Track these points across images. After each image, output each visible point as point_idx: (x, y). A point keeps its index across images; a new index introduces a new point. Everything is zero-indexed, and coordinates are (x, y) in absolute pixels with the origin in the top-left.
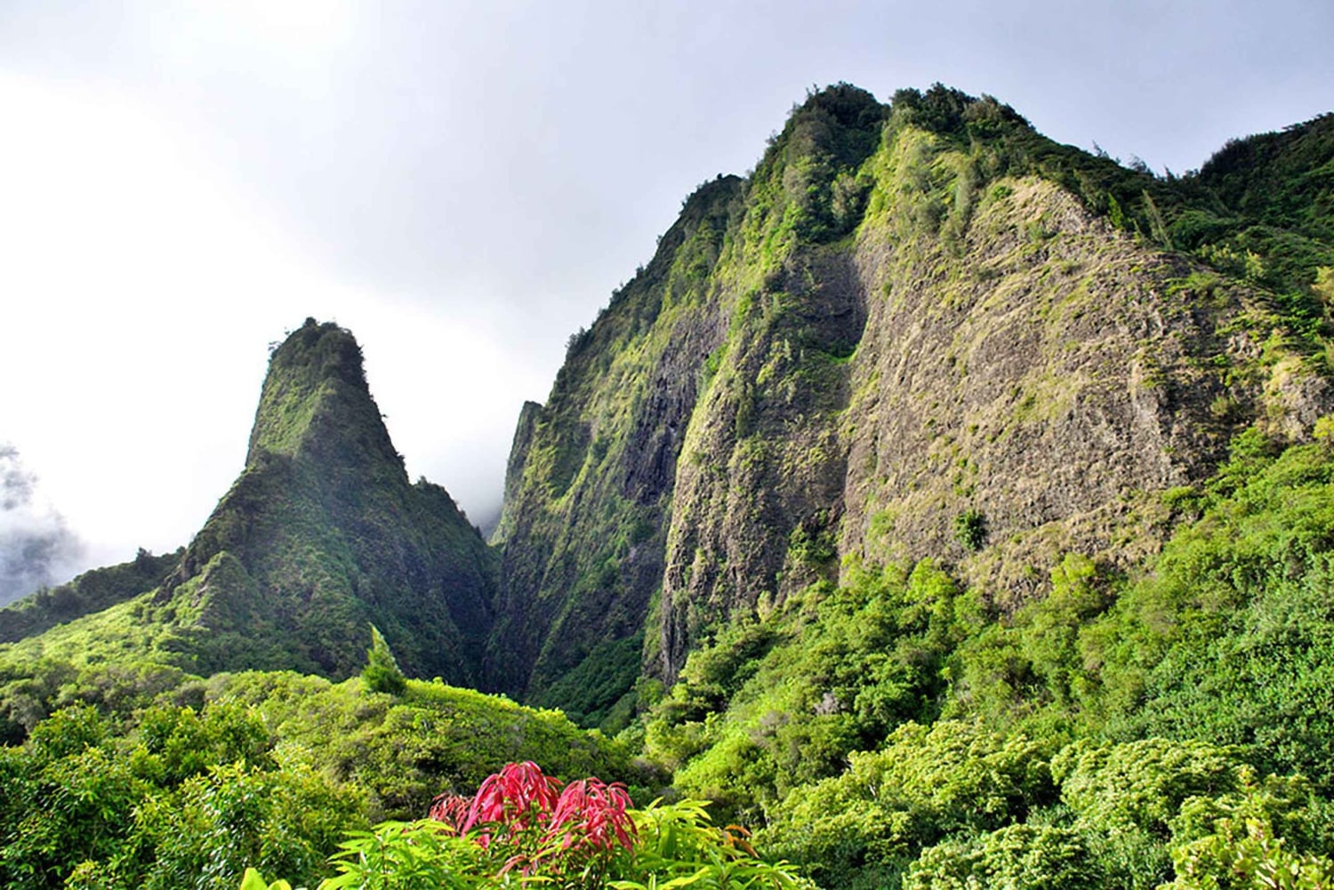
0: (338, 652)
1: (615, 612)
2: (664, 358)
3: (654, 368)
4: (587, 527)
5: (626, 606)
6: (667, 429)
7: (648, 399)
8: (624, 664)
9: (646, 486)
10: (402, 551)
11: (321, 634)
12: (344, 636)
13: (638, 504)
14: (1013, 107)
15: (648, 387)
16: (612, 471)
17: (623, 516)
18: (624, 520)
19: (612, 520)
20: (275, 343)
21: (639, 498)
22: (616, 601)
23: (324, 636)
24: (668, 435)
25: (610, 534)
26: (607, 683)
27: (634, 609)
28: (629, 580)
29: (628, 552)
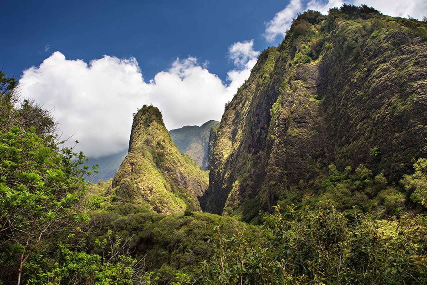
0: (162, 207)
1: (248, 190)
2: (257, 107)
3: (254, 111)
4: (236, 164)
5: (252, 188)
6: (260, 130)
7: (253, 121)
8: (253, 207)
9: (255, 149)
10: (179, 175)
11: (156, 202)
12: (164, 202)
13: (252, 155)
14: (373, 7)
15: (253, 117)
16: (243, 145)
17: (249, 159)
18: (248, 161)
19: (244, 161)
20: (134, 113)
21: (253, 153)
22: (248, 187)
23: (157, 203)
24: (261, 132)
25: (245, 165)
26: (248, 214)
27: (254, 189)
28: (252, 180)
29: (251, 171)
